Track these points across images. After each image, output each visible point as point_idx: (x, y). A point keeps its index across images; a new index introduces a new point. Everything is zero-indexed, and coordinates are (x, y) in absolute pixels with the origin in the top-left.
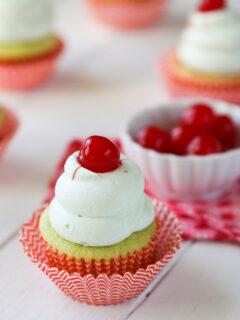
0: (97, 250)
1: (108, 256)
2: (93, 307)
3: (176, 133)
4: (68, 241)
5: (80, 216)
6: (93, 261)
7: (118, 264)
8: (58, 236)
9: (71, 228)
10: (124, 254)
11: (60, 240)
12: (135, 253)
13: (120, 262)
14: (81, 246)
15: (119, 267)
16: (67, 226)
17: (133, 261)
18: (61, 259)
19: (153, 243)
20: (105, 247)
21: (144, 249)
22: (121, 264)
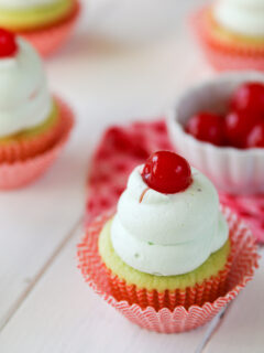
0: (171, 280)
1: (183, 285)
2: (164, 336)
3: (232, 120)
4: (136, 270)
5: (150, 244)
6: (167, 291)
7: (194, 292)
8: (124, 264)
9: (141, 258)
10: (200, 281)
11: (126, 269)
12: (212, 278)
13: (196, 290)
14: (152, 276)
15: (196, 295)
16: (137, 256)
17: (209, 287)
18: (129, 290)
19: (230, 264)
20: (179, 276)
21: (221, 272)
22: (198, 292)
